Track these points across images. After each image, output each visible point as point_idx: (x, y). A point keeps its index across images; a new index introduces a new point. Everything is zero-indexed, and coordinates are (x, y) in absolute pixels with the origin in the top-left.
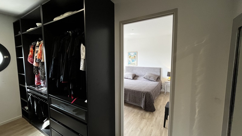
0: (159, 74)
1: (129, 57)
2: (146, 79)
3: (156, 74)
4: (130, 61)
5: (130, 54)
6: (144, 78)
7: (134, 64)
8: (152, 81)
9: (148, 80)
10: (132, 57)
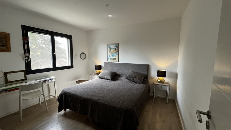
0: (146, 73)
1: (108, 50)
2: (129, 80)
3: (142, 72)
4: (109, 55)
5: (110, 46)
6: (127, 78)
7: (115, 59)
8: (136, 83)
9: (132, 81)
10: (112, 50)
